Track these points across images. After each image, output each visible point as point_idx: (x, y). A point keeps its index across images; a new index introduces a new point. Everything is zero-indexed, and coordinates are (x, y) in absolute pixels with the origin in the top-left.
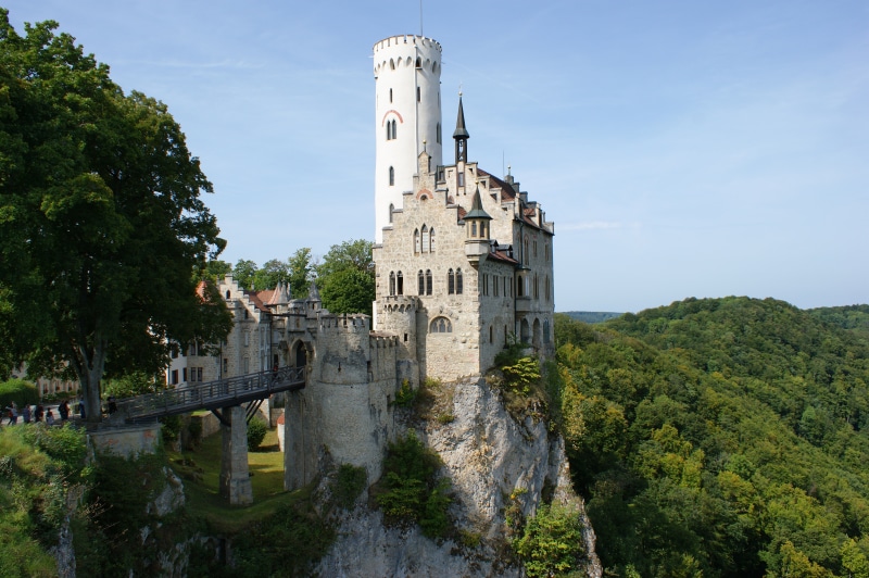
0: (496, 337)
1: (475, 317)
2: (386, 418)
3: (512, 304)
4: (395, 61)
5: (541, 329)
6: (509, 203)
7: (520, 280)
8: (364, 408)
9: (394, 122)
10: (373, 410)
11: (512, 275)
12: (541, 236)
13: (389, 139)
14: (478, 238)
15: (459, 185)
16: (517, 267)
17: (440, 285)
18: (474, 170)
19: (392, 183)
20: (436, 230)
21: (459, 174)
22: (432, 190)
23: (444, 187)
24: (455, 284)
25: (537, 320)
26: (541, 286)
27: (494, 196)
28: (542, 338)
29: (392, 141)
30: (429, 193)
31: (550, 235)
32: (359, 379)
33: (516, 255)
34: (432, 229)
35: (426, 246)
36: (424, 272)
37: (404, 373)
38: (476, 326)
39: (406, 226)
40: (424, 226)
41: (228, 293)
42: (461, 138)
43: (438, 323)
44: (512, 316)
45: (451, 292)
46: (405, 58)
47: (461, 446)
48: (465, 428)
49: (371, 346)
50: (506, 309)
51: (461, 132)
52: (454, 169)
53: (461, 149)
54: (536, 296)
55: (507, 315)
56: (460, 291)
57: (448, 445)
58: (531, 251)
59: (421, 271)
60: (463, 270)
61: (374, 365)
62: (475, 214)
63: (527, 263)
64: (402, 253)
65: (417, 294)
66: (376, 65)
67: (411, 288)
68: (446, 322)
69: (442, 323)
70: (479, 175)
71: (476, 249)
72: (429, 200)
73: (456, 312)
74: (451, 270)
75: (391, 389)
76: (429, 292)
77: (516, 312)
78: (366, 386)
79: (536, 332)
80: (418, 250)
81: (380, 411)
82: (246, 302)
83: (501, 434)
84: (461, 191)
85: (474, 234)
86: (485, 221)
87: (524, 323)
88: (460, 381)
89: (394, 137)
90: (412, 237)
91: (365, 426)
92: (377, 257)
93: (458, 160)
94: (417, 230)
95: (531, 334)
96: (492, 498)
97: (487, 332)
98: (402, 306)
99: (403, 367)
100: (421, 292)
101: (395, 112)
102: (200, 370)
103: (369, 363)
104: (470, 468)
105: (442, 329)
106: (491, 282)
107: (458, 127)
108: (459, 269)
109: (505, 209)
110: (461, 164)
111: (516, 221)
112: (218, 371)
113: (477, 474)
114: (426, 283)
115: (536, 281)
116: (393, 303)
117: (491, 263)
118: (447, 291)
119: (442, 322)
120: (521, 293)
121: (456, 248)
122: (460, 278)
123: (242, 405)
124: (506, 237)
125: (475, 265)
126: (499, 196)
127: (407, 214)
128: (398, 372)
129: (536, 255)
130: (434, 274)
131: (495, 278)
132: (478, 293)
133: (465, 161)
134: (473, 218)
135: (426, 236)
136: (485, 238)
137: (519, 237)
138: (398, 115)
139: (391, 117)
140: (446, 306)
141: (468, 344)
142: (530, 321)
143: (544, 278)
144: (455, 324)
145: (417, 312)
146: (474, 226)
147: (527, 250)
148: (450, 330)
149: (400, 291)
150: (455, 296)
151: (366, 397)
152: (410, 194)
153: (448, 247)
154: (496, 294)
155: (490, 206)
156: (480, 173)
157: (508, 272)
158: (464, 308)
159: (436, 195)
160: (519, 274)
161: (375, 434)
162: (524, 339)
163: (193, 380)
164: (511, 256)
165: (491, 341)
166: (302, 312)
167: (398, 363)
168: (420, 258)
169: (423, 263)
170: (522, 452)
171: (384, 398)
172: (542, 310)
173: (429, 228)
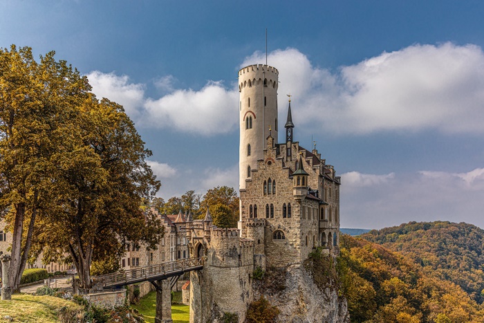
0: (309, 242)
1: (298, 231)
2: (248, 287)
3: (317, 224)
4: (252, 81)
5: (332, 238)
6: (317, 166)
7: (322, 210)
8: (237, 281)
9: (251, 118)
10: (241, 282)
11: (318, 207)
12: (333, 185)
13: (247, 128)
14: (300, 186)
15: (287, 156)
16: (321, 203)
17: (278, 213)
18: (297, 147)
19: (249, 154)
20: (276, 181)
21: (287, 149)
22: (274, 158)
23: (281, 157)
24: (287, 211)
25: (330, 233)
26: (333, 213)
27: (308, 162)
28: (332, 243)
29: (249, 130)
30: (273, 160)
31: (338, 184)
32: (235, 265)
33: (320, 196)
34: (274, 181)
35: (271, 190)
36: (269, 205)
37: (258, 261)
38: (299, 236)
39: (259, 179)
40: (270, 178)
42: (289, 128)
43: (277, 234)
44: (317, 230)
45: (285, 217)
46: (257, 79)
47: (290, 303)
48: (292, 293)
49: (241, 247)
50: (314, 226)
51: (290, 124)
52: (285, 146)
53: (289, 134)
54: (330, 220)
55: (315, 230)
56: (290, 217)
57: (282, 302)
58: (328, 193)
59: (268, 205)
60: (292, 205)
61: (242, 257)
62: (299, 172)
63: (326, 201)
64: (256, 194)
65: (265, 217)
66: (240, 84)
67: (261, 215)
68: (281, 234)
69: (279, 235)
71: (299, 193)
72: (273, 164)
73: (287, 228)
74: (285, 204)
75: (251, 269)
76: (272, 217)
77: (319, 228)
78: (238, 268)
79: (330, 240)
80: (266, 192)
81: (245, 282)
83: (312, 297)
84: (289, 159)
85: (298, 184)
86: (305, 177)
87: (324, 234)
88: (289, 266)
89: (251, 128)
90: (262, 185)
91: (237, 290)
93: (287, 141)
94: (265, 181)
95: (327, 241)
97: (304, 239)
98: (257, 224)
99: (258, 258)
100: (267, 217)
101: (251, 112)
102: (138, 259)
103: (239, 256)
104: (293, 315)
105: (279, 237)
106: (307, 211)
107: (288, 121)
108: (289, 204)
109: (315, 169)
110: (289, 143)
111: (321, 176)
112: (147, 261)
113: (299, 318)
114: (270, 210)
115: (330, 211)
116: (252, 222)
117: (307, 200)
118: (282, 216)
119: (279, 233)
120: (322, 218)
121: (288, 192)
122: (289, 208)
123: (168, 279)
124: (315, 185)
125: (299, 201)
126: (311, 162)
127: (260, 172)
128: (255, 261)
129: (330, 195)
130: (275, 206)
131: (309, 208)
132: (300, 217)
133: (291, 141)
134: (298, 175)
135: (271, 184)
136: (305, 186)
137: (321, 185)
138: (253, 114)
139: (248, 115)
140: (281, 224)
141: (294, 246)
142: (327, 234)
143: (334, 209)
144: (286, 235)
145: (265, 228)
146: (298, 180)
147: (326, 193)
148: (283, 238)
149: (256, 216)
150: (287, 218)
151: (238, 274)
152: (262, 161)
153: (283, 191)
154: (309, 218)
155: (308, 168)
156: (300, 148)
157: (315, 206)
158: (292, 226)
159: (277, 161)
160: (322, 206)
161: (242, 296)
162: (324, 244)
163: (134, 265)
164: (317, 196)
165: (306, 244)
166: (201, 227)
167: (254, 256)
168: (267, 197)
169: (268, 200)
170: (324, 308)
171: (247, 275)
172: (333, 227)
173: (272, 180)
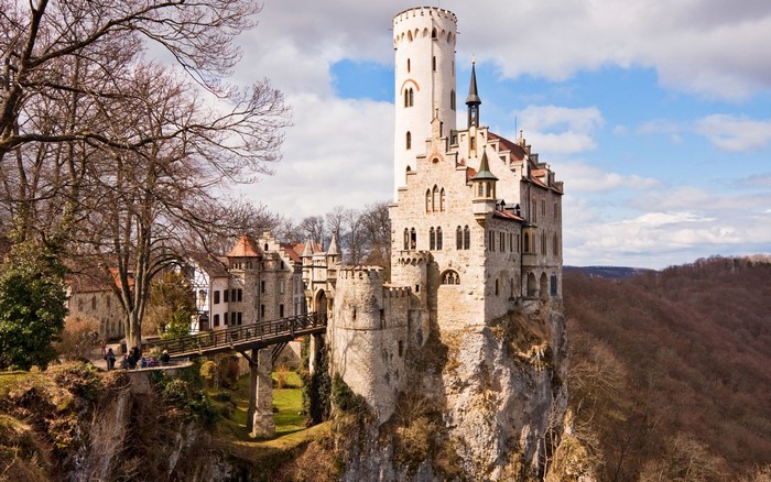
0: (501, 290)
1: (481, 271)
2: (398, 362)
3: (518, 259)
4: (413, 32)
5: (549, 283)
6: (517, 164)
7: (527, 236)
8: (377, 352)
9: (411, 90)
10: (385, 355)
11: (519, 233)
12: (549, 195)
13: (406, 106)
14: (484, 197)
15: (471, 149)
16: (524, 224)
17: (449, 240)
18: (485, 134)
19: (409, 146)
20: (446, 191)
21: (471, 139)
22: (443, 153)
23: (454, 151)
24: (463, 240)
25: (544, 275)
26: (549, 242)
27: (503, 158)
28: (549, 291)
29: (409, 108)
30: (440, 156)
31: (559, 194)
32: (372, 326)
33: (524, 213)
34: (443, 190)
35: (437, 204)
36: (435, 229)
37: (415, 321)
38: (482, 278)
39: (419, 187)
40: (436, 186)
41: (266, 246)
42: (473, 105)
43: (448, 276)
44: (518, 270)
45: (459, 247)
46: (422, 30)
47: (467, 390)
48: (471, 373)
49: (384, 296)
50: (512, 263)
51: (473, 98)
52: (466, 133)
53: (473, 115)
54: (544, 252)
55: (514, 270)
56: (467, 247)
57: (454, 388)
58: (539, 209)
59: (432, 228)
60: (470, 228)
61: (387, 312)
62: (482, 175)
63: (535, 220)
64: (415, 211)
65: (428, 249)
66: (395, 37)
67: (423, 244)
68: (454, 275)
69: (450, 276)
70: (489, 139)
71: (483, 208)
72: (440, 163)
73: (463, 266)
74: (459, 227)
75: (404, 335)
76: (440, 248)
77: (522, 267)
78: (378, 332)
79: (543, 285)
80: (430, 208)
81: (392, 356)
82: (282, 254)
83: (504, 381)
84: (473, 155)
85: (481, 194)
86: (492, 182)
87: (531, 276)
88: (467, 329)
89: (411, 105)
90: (424, 196)
91: (378, 368)
92: (393, 214)
93: (470, 125)
94: (429, 190)
95: (538, 287)
96: (496, 440)
97: (493, 285)
98: (414, 260)
99: (415, 316)
100: (432, 248)
101: (412, 80)
102: (240, 314)
103: (382, 311)
104: (475, 411)
105: (451, 282)
106: (497, 238)
107: (471, 94)
108: (467, 227)
109: (514, 170)
110: (473, 128)
111: (524, 181)
112: (256, 316)
113: (481, 417)
114: (436, 238)
115: (543, 238)
116: (406, 256)
117: (498, 221)
118: (455, 247)
119: (451, 274)
120: (527, 250)
121: (465, 207)
122: (467, 234)
123: (270, 347)
124: (514, 196)
125: (482, 223)
126: (508, 159)
127: (421, 175)
128: (410, 320)
129: (543, 213)
130: (443, 230)
131: (502, 235)
132: (484, 248)
133: (477, 125)
134: (480, 180)
135: (437, 195)
136: (491, 198)
137: (526, 197)
138: (415, 83)
139: (409, 86)
140: (454, 260)
141: (475, 295)
142: (538, 275)
143: (552, 234)
144: (462, 277)
145: (428, 265)
146: (481, 187)
147: (535, 208)
148: (458, 283)
149: (414, 246)
150: (463, 251)
151: (379, 342)
152: (423, 157)
153: (457, 206)
154: (502, 249)
155: (498, 167)
156: (491, 136)
157: (515, 230)
158: (470, 262)
159: (446, 158)
160: (525, 230)
161: (387, 377)
162: (531, 292)
163: (233, 323)
164: (518, 214)
165: (497, 293)
166: (324, 264)
167: (410, 312)
168: (432, 216)
169: (434, 221)
170: (526, 399)
171: (396, 344)
172: (550, 265)
173: (440, 188)
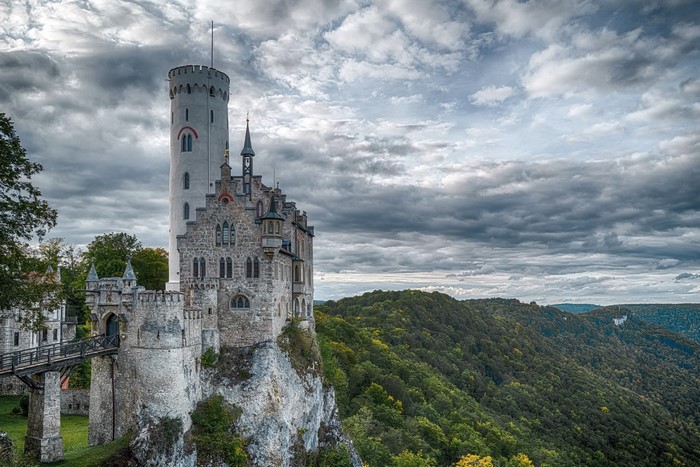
0: (282, 313)
1: (269, 296)
2: (195, 377)
3: (291, 286)
4: (192, 86)
5: (306, 307)
7: (297, 268)
8: (179, 368)
9: (189, 136)
10: (186, 371)
11: (291, 265)
12: (306, 235)
13: (184, 150)
14: (274, 235)
15: (245, 192)
16: (294, 259)
17: (240, 270)
18: (259, 182)
19: (187, 186)
20: (237, 227)
21: (245, 184)
22: (232, 194)
24: (253, 269)
25: (304, 300)
26: (307, 274)
28: (306, 314)
29: (188, 152)
30: (230, 197)
31: (311, 236)
32: (176, 345)
33: (293, 250)
34: (232, 225)
35: (227, 239)
36: (225, 259)
37: (208, 340)
38: (271, 303)
39: (208, 222)
40: (225, 222)
42: (248, 155)
43: (238, 300)
44: (291, 296)
45: (249, 276)
46: (201, 86)
48: (261, 383)
49: (185, 318)
50: (287, 290)
51: (248, 151)
52: (242, 180)
53: (248, 165)
54: (304, 282)
55: (288, 295)
56: (257, 275)
58: (301, 247)
59: (222, 259)
60: (259, 260)
61: (187, 333)
62: (272, 216)
63: (299, 256)
64: (204, 243)
65: (219, 276)
67: (213, 271)
68: (244, 300)
72: (231, 203)
73: (252, 291)
74: (249, 258)
75: (199, 353)
76: (230, 275)
77: (293, 293)
78: (181, 350)
79: (304, 310)
80: (220, 241)
81: (191, 371)
83: (289, 387)
84: (248, 198)
85: (270, 231)
86: (280, 222)
87: (297, 301)
88: (257, 345)
89: (190, 150)
90: (214, 231)
91: (180, 382)
93: (244, 173)
94: (218, 226)
95: (301, 311)
97: (276, 307)
98: (208, 286)
99: (208, 336)
100: (222, 275)
101: (190, 128)
103: (183, 331)
105: (241, 305)
106: (279, 269)
107: (245, 146)
108: (256, 258)
109: (284, 214)
110: (247, 176)
111: (292, 223)
114: (227, 268)
116: (199, 282)
118: (245, 276)
119: (241, 299)
120: (297, 279)
121: (253, 242)
122: (257, 264)
125: (270, 255)
127: (211, 212)
128: (204, 339)
129: (303, 250)
130: (233, 261)
131: (282, 266)
132: (271, 277)
133: (251, 173)
134: (270, 219)
135: (227, 230)
136: (280, 235)
137: (295, 236)
138: (194, 131)
139: (186, 132)
140: (244, 287)
141: (263, 317)
142: (300, 301)
143: (308, 269)
144: (251, 302)
145: (218, 291)
146: (270, 225)
147: (299, 246)
148: (248, 306)
149: (204, 274)
150: (252, 279)
151: (181, 359)
152: (213, 196)
153: (246, 240)
154: (282, 279)
157: (288, 262)
158: (260, 289)
159: (236, 199)
160: (295, 264)
161: (187, 390)
162: (297, 314)
164: (290, 250)
165: (279, 315)
167: (203, 332)
168: (222, 249)
169: (224, 253)
170: (305, 401)
171: (194, 361)
172: (307, 292)
173: (230, 224)
